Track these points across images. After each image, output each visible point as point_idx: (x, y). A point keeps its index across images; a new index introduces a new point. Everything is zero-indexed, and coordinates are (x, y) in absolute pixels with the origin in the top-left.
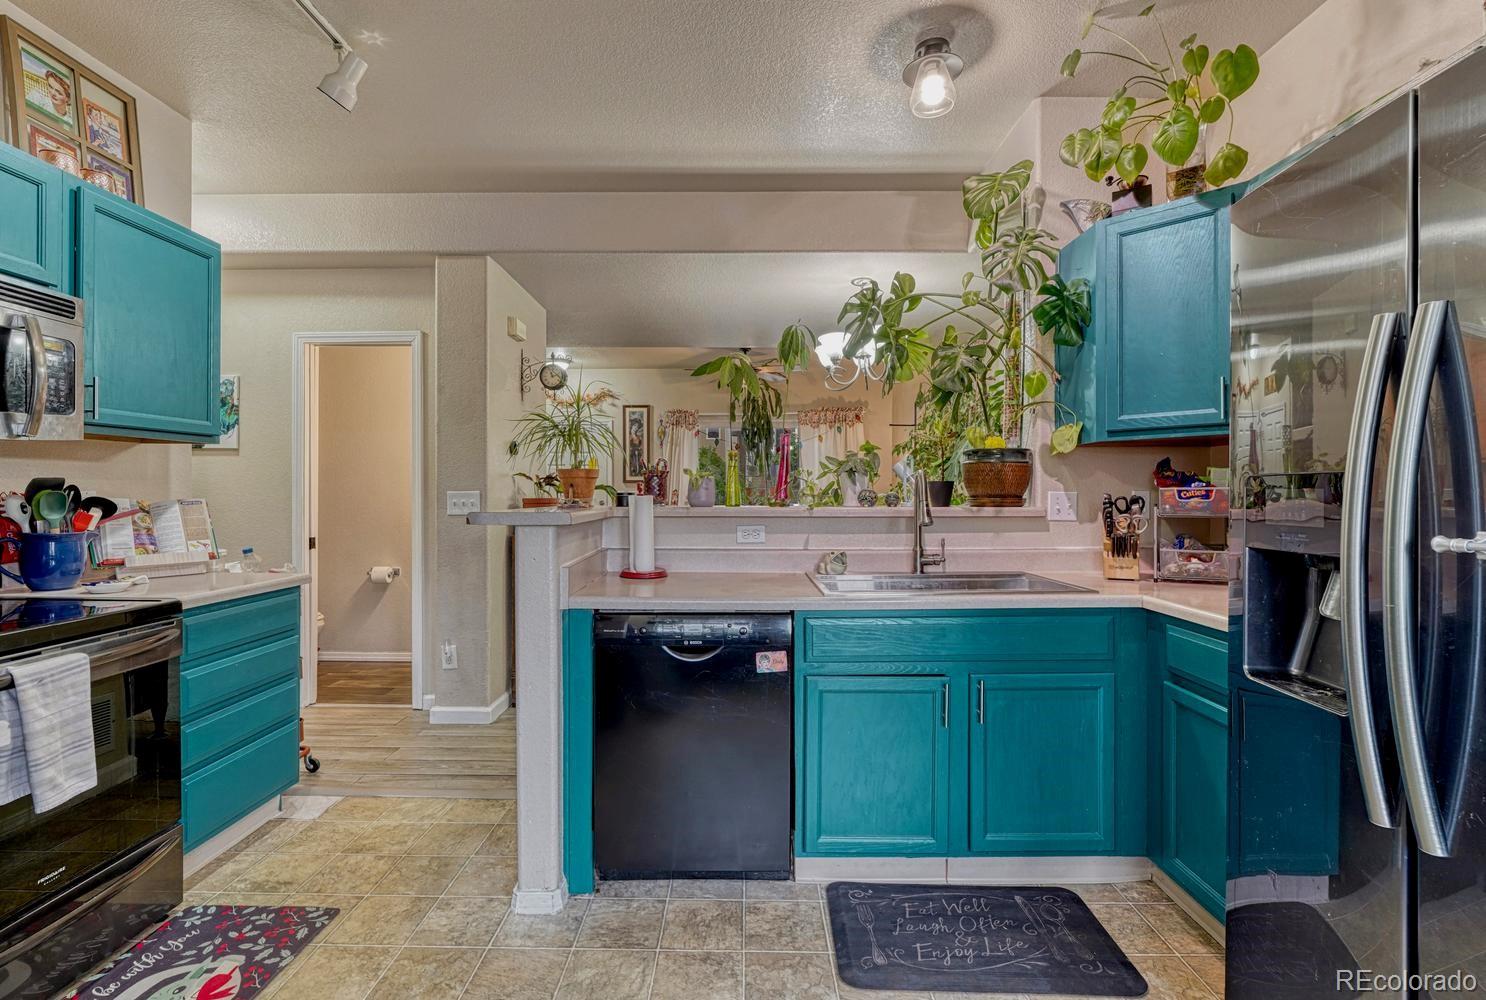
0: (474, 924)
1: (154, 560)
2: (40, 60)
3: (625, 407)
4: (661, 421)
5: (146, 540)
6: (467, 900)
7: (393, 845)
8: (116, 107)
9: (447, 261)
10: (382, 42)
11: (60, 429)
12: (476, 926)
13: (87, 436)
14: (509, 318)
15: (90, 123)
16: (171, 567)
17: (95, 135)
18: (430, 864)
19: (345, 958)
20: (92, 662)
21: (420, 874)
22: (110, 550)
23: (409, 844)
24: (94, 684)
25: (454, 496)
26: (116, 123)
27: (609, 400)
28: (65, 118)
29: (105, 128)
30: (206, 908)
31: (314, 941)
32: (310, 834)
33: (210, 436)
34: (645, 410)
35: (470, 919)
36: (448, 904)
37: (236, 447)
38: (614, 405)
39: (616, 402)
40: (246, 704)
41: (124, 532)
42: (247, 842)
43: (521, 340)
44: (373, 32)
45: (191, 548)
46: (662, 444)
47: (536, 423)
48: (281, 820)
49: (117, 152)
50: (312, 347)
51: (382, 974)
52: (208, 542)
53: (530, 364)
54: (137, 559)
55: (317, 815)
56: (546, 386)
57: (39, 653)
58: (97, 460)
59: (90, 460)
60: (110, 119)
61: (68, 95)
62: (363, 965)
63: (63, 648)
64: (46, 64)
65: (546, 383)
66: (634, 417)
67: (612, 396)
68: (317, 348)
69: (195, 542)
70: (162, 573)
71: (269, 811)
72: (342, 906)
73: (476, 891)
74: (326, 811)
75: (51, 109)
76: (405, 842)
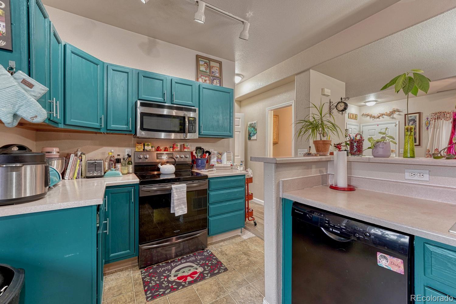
0: (249, 301)
1: (220, 165)
2: (202, 61)
3: (405, 115)
4: (428, 118)
5: (219, 161)
6: (255, 290)
7: (254, 257)
8: (218, 65)
9: (298, 76)
10: (252, 14)
11: (193, 136)
12: (249, 303)
13: (199, 137)
14: (322, 89)
15: (212, 70)
16: (224, 167)
17: (213, 72)
18: (256, 270)
19: (216, 286)
20: (187, 186)
21: (252, 272)
22: (212, 162)
23: (258, 259)
24: (187, 192)
25: (300, 151)
26: (218, 69)
27: (397, 113)
28: (207, 71)
29: (215, 70)
30: (210, 252)
31: (216, 276)
32: (241, 243)
33: (231, 136)
34: (417, 115)
35: (250, 298)
36: (249, 288)
37: (256, 139)
38: (399, 115)
39: (401, 113)
40: (227, 203)
41: (215, 159)
42: (230, 239)
43: (328, 96)
44: (248, 13)
45: (227, 163)
46: (427, 129)
47: (304, 124)
48: (240, 236)
49: (218, 75)
50: (271, 111)
51: (218, 299)
52: (231, 162)
53: (333, 104)
54: (217, 165)
55: (247, 238)
56: (339, 111)
57: (174, 183)
58: (214, 143)
59: (212, 143)
60: (216, 68)
61: (208, 66)
62: (217, 292)
63: (179, 183)
64: (204, 61)
65: (338, 109)
66: (410, 118)
67: (398, 111)
68: (273, 111)
69: (228, 162)
70: (222, 168)
71: (238, 232)
72: (229, 269)
73: (259, 289)
74: (249, 238)
75: (204, 70)
76: (257, 258)
